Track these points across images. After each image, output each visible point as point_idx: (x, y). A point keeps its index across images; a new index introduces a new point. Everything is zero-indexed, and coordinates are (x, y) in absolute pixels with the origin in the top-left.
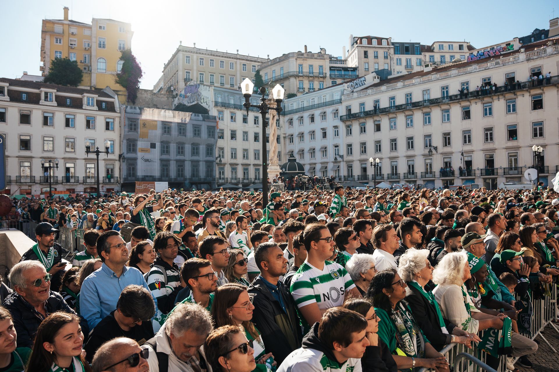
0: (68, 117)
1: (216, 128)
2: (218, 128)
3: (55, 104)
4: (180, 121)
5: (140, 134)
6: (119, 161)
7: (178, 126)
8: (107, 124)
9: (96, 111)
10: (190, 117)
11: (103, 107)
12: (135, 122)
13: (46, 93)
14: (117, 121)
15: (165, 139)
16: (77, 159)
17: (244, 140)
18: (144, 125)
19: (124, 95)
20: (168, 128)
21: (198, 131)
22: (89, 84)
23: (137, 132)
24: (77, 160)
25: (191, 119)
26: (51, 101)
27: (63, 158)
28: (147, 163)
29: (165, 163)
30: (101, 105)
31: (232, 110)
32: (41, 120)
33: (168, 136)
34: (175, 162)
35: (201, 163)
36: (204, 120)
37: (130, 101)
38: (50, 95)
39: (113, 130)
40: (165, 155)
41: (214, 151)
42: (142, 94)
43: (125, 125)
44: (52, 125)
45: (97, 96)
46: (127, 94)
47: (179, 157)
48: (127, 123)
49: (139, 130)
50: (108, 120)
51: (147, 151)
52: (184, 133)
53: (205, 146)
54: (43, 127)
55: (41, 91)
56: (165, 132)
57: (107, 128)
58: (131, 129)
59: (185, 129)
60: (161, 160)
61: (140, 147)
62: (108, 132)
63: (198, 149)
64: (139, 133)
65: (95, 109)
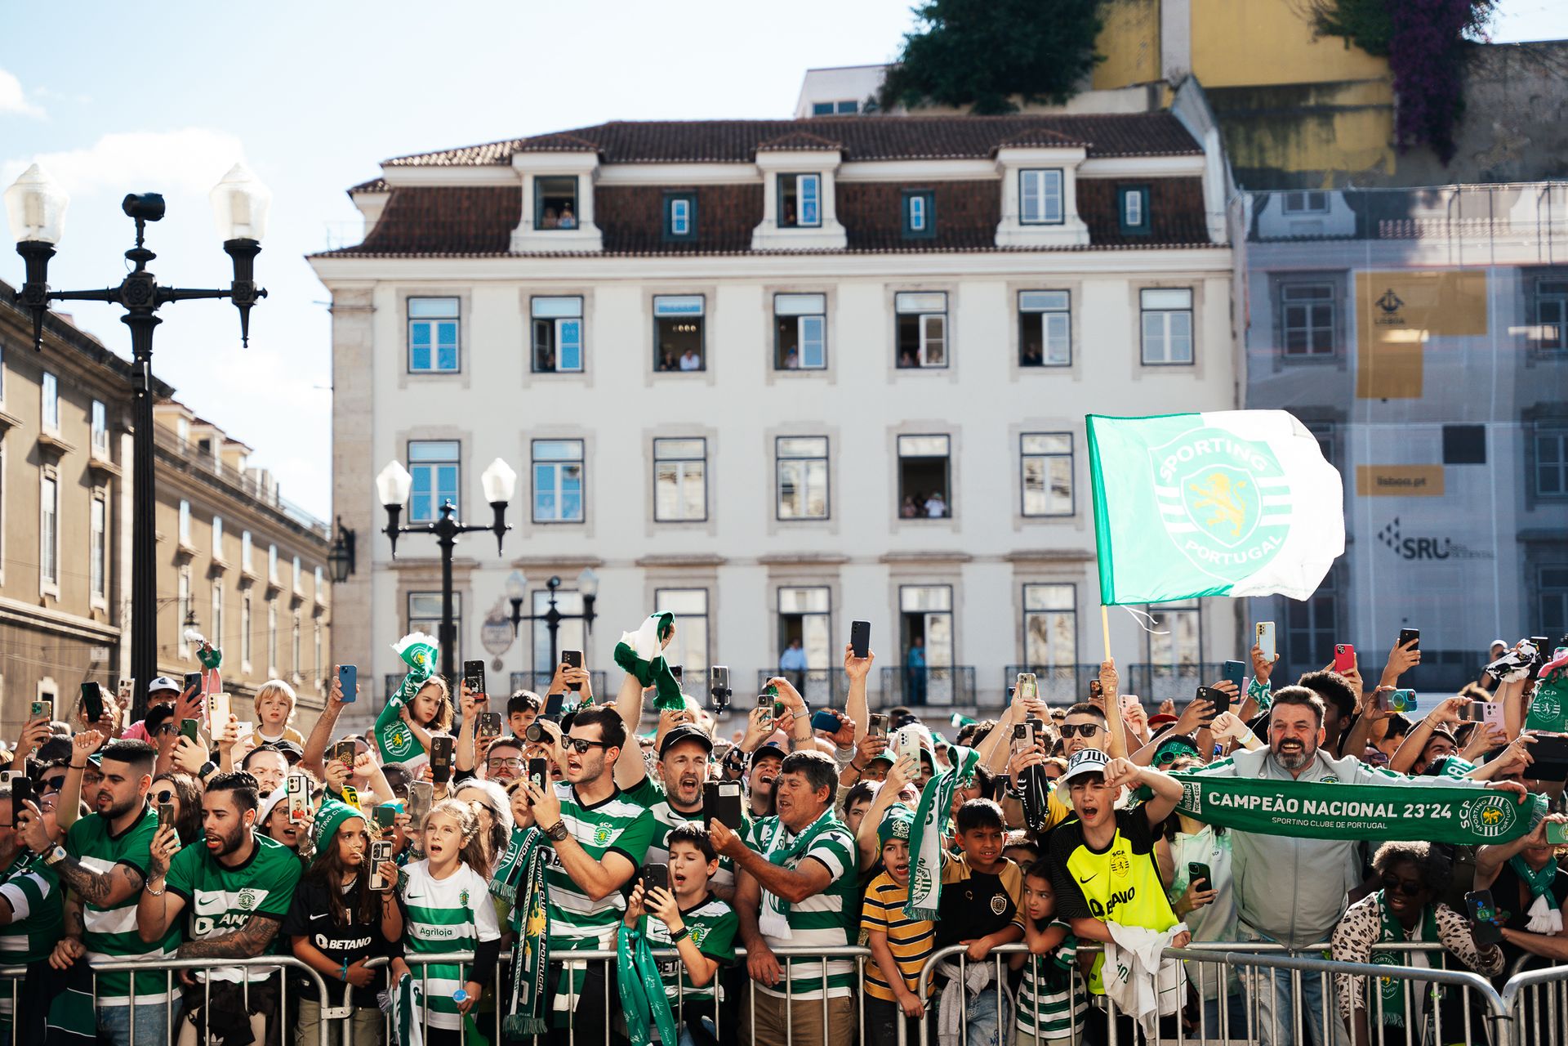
0: (909, 305)
3: (834, 234)
5: (1363, 373)
9: (1082, 249)
11: (1130, 222)
12: (1326, 293)
13: (787, 181)
14: (1215, 297)
15: (1549, 395)
16: (968, 559)
18: (1390, 309)
19: (1378, 108)
22: (1147, 74)
23: (1341, 361)
24: (966, 568)
26: (813, 220)
27: (885, 560)
28: (1425, 564)
29: (1560, 560)
30: (1118, 206)
37: (1411, 140)
38: (808, 185)
39: (1188, 361)
42: (1504, 81)
44: (823, 366)
45: (1079, 154)
46: (1396, 101)
48: (1265, 305)
49: (1353, 347)
50: (1152, 300)
51: (1420, 482)
54: (770, 382)
55: (763, 171)
58: (1296, 345)
60: (1533, 542)
61: (1368, 462)
62: (1156, 380)
64: (1355, 363)
65: (1071, 241)
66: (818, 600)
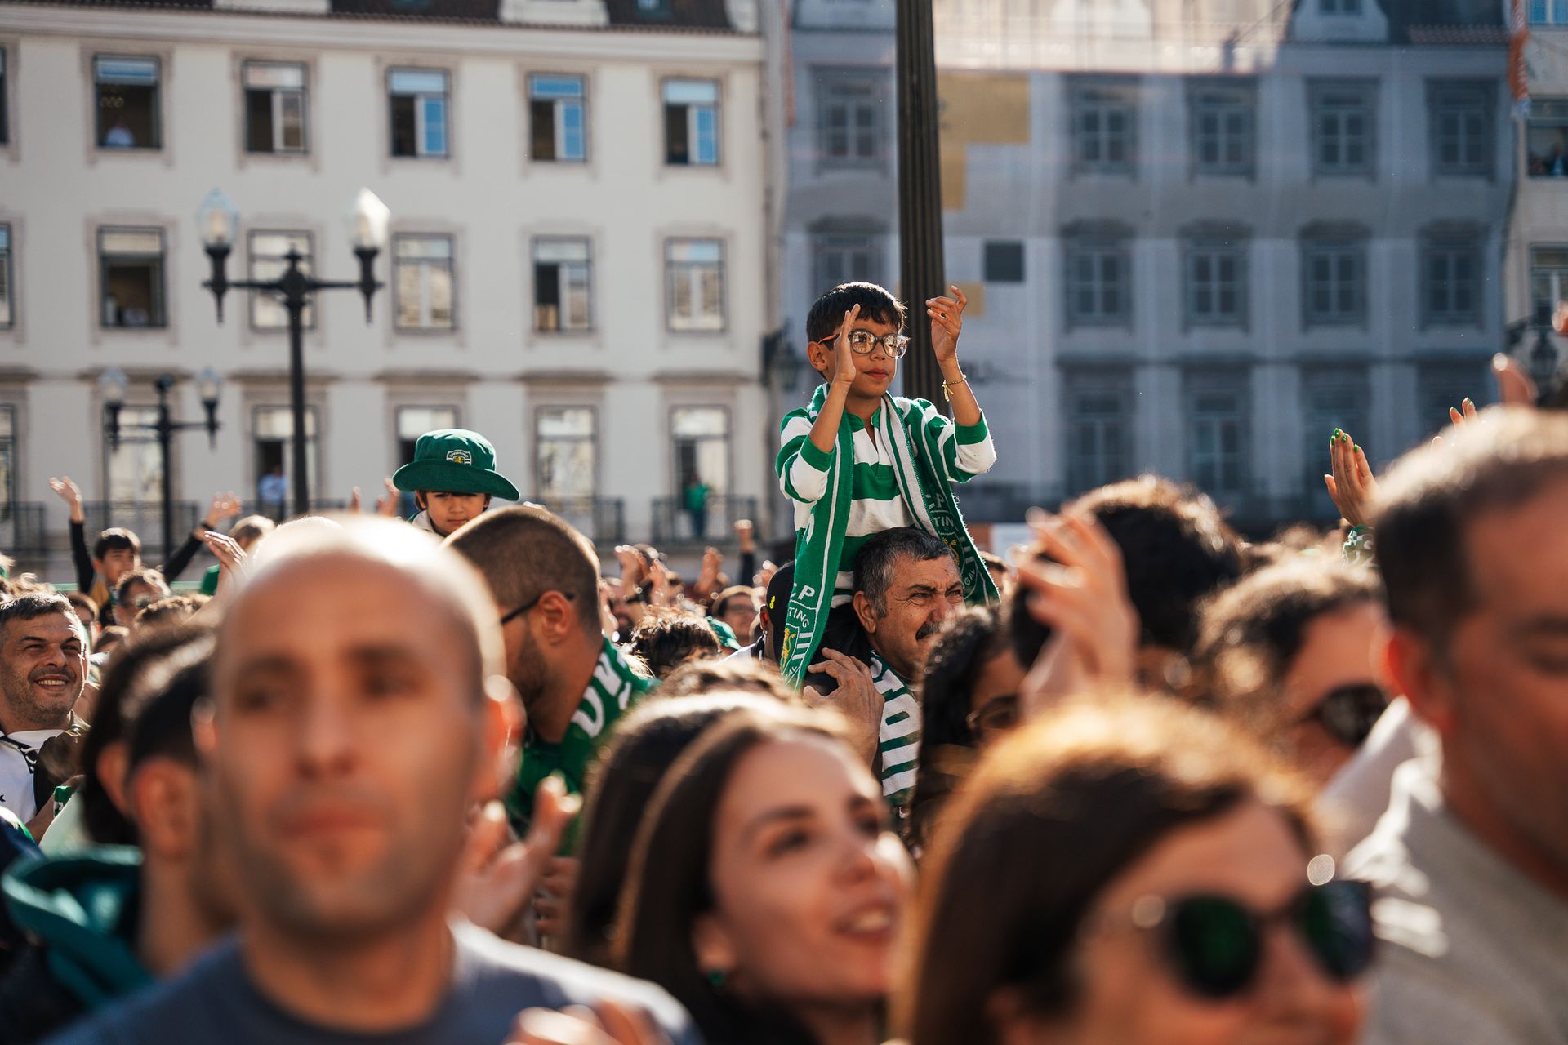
0: (405, 84)
1: (1504, 90)
2: (1517, 89)
4: (1205, 58)
6: (765, 380)
7: (1190, 99)
8: (675, 118)
9: (595, 29)
10: (1281, 22)
11: (646, 2)
14: (742, 92)
15: (1086, 210)
16: (474, 378)
20: (1118, 122)
21: (1356, 125)
24: (472, 389)
25: (1289, 40)
27: (380, 377)
29: (1095, 388)
33: (1118, 181)
34: (1173, 378)
35: (1382, 380)
36: (1398, 37)
39: (716, 161)
40: (1100, 324)
41: (1490, 279)
43: (791, 123)
47: (1207, 340)
48: (805, 104)
50: (678, 94)
52: (1234, 154)
53: (1409, 246)
54: (241, 165)
56: (1091, 153)
57: (676, 154)
59: (1243, 125)
60: (1070, 368)
62: (682, 180)
63: (1352, 269)
65: (586, 19)
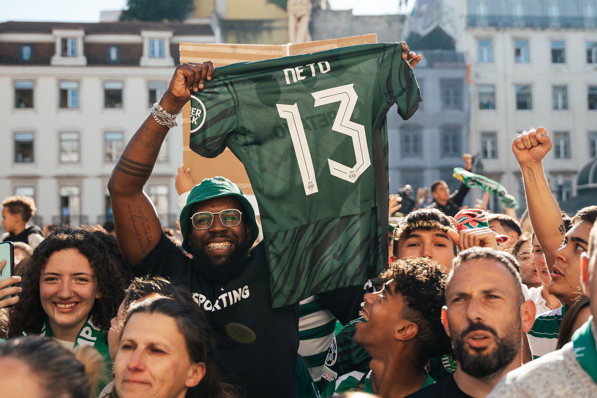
0: (110, 86)
1: (465, 82)
2: (469, 82)
3: (82, 60)
13: (64, 41)
17: (556, 107)
26: (74, 54)
27: (99, 176)
31: (518, 33)
32: (54, 97)
35: (428, 174)
36: (430, 65)
38: (72, 43)
44: (77, 106)
45: (170, 34)
54: (58, 112)
55: (56, 37)
65: (167, 64)
66: (75, 190)
